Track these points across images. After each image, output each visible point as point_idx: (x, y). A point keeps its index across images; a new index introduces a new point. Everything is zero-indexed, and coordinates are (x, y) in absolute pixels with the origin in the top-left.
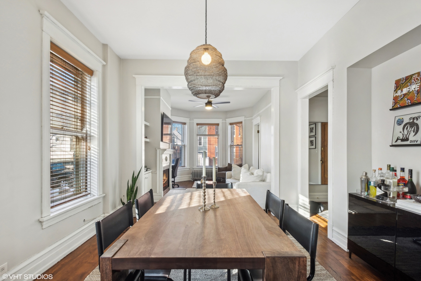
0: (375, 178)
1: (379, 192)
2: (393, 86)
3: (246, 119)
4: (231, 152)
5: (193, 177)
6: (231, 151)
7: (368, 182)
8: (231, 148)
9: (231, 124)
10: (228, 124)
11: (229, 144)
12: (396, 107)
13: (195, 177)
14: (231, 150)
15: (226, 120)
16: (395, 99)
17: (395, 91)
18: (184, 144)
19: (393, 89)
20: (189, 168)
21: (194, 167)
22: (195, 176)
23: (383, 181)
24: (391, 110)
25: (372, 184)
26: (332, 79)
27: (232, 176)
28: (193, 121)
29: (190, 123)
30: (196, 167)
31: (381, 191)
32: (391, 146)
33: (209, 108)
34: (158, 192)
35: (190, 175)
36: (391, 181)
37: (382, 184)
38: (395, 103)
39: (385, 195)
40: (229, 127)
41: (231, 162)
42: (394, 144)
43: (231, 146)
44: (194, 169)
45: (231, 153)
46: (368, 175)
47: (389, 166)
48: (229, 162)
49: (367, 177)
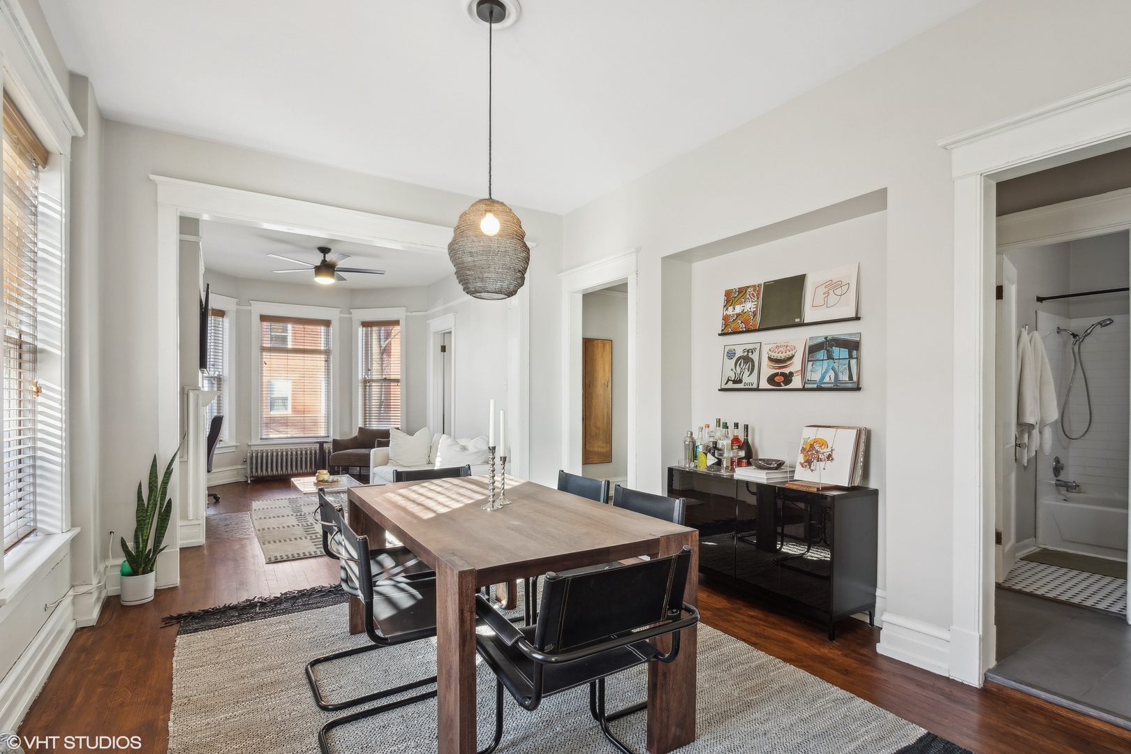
0: (702, 440)
1: (711, 460)
2: (722, 298)
3: (409, 314)
4: (365, 397)
5: (252, 472)
6: (365, 395)
7: (694, 447)
8: (365, 386)
9: (365, 324)
10: (356, 324)
11: (360, 377)
12: (725, 331)
13: (257, 471)
14: (365, 392)
15: (351, 313)
16: (726, 318)
17: (724, 306)
18: (219, 375)
19: (722, 304)
20: (236, 446)
21: (253, 442)
22: (257, 468)
23: (715, 443)
24: (719, 335)
25: (700, 449)
26: (635, 270)
27: (390, 458)
28: (248, 308)
29: (238, 311)
30: (259, 442)
31: (714, 458)
32: (719, 390)
33: (325, 281)
34: (191, 517)
35: (240, 467)
36: (724, 443)
37: (714, 449)
38: (726, 325)
39: (719, 463)
40: (361, 331)
41: (365, 424)
42: (724, 387)
43: (365, 382)
44: (254, 449)
45: (365, 400)
46: (693, 436)
47: (719, 421)
48: (361, 425)
49: (693, 439)
